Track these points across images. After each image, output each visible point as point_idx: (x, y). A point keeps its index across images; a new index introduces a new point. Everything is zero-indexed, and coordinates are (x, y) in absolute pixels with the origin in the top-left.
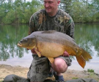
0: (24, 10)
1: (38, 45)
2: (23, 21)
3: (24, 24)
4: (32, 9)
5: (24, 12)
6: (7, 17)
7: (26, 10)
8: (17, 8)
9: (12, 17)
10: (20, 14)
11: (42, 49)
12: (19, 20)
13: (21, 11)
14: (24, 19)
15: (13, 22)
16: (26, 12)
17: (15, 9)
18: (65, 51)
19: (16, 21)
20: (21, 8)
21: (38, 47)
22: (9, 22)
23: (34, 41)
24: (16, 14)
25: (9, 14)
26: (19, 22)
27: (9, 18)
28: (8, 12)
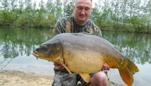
0: (33, 16)
1: (64, 55)
2: (32, 25)
3: (33, 27)
4: (41, 15)
5: (33, 18)
6: (18, 21)
7: (35, 16)
8: (28, 14)
9: (22, 21)
10: (30, 19)
11: (72, 61)
12: (28, 24)
13: (31, 16)
14: (33, 23)
15: (23, 25)
16: (35, 18)
17: (26, 14)
18: (104, 64)
19: (26, 24)
20: (31, 14)
21: (65, 57)
22: (20, 25)
23: (58, 49)
24: (26, 19)
25: (20, 18)
26: (28, 25)
27: (20, 21)
28: (19, 16)
